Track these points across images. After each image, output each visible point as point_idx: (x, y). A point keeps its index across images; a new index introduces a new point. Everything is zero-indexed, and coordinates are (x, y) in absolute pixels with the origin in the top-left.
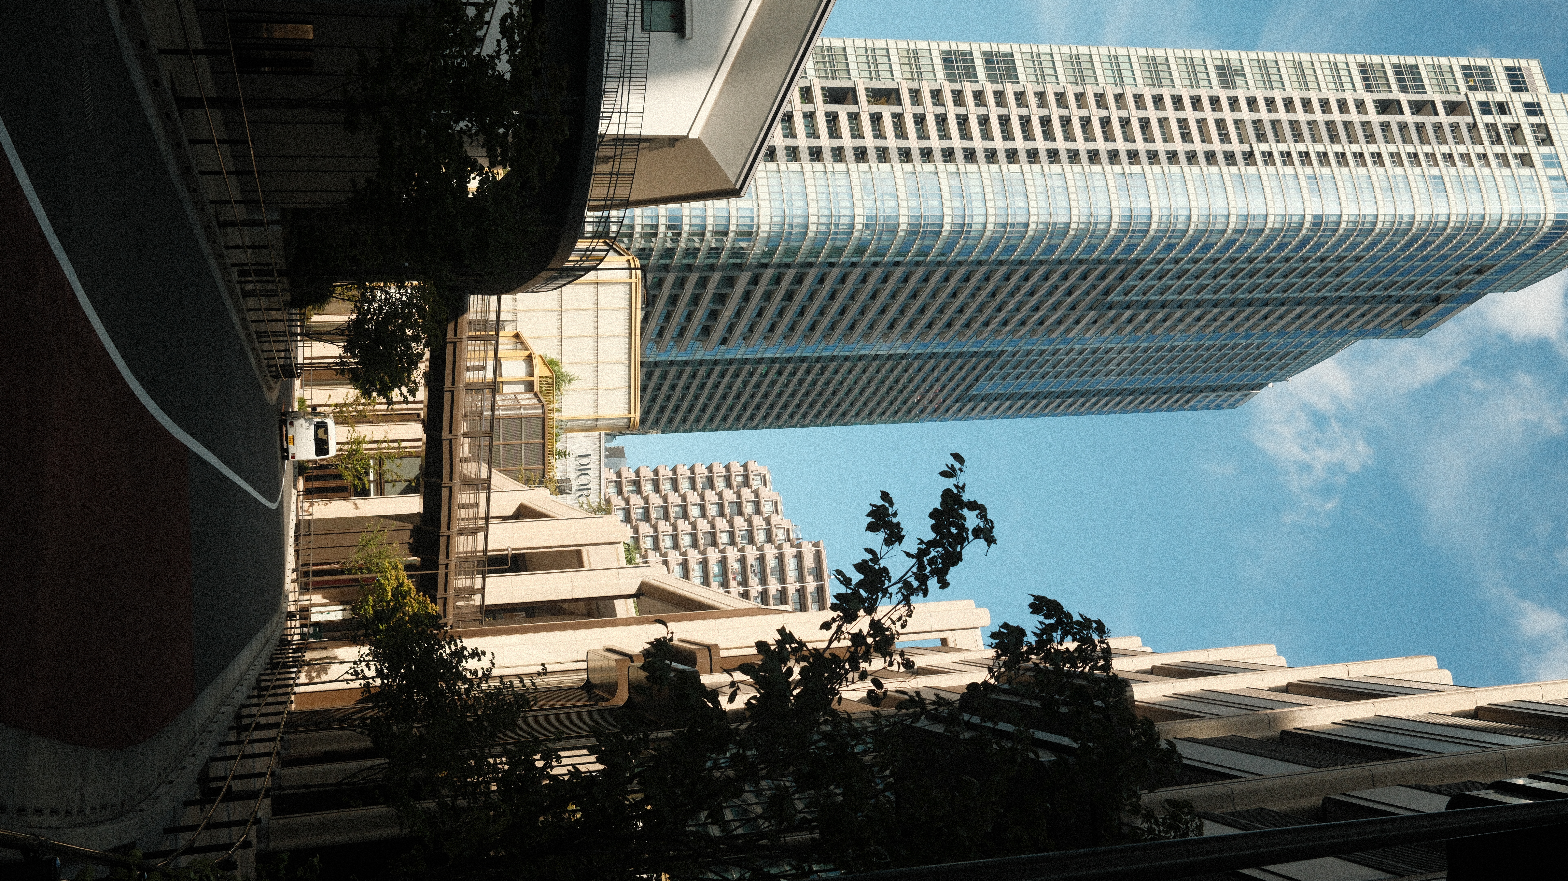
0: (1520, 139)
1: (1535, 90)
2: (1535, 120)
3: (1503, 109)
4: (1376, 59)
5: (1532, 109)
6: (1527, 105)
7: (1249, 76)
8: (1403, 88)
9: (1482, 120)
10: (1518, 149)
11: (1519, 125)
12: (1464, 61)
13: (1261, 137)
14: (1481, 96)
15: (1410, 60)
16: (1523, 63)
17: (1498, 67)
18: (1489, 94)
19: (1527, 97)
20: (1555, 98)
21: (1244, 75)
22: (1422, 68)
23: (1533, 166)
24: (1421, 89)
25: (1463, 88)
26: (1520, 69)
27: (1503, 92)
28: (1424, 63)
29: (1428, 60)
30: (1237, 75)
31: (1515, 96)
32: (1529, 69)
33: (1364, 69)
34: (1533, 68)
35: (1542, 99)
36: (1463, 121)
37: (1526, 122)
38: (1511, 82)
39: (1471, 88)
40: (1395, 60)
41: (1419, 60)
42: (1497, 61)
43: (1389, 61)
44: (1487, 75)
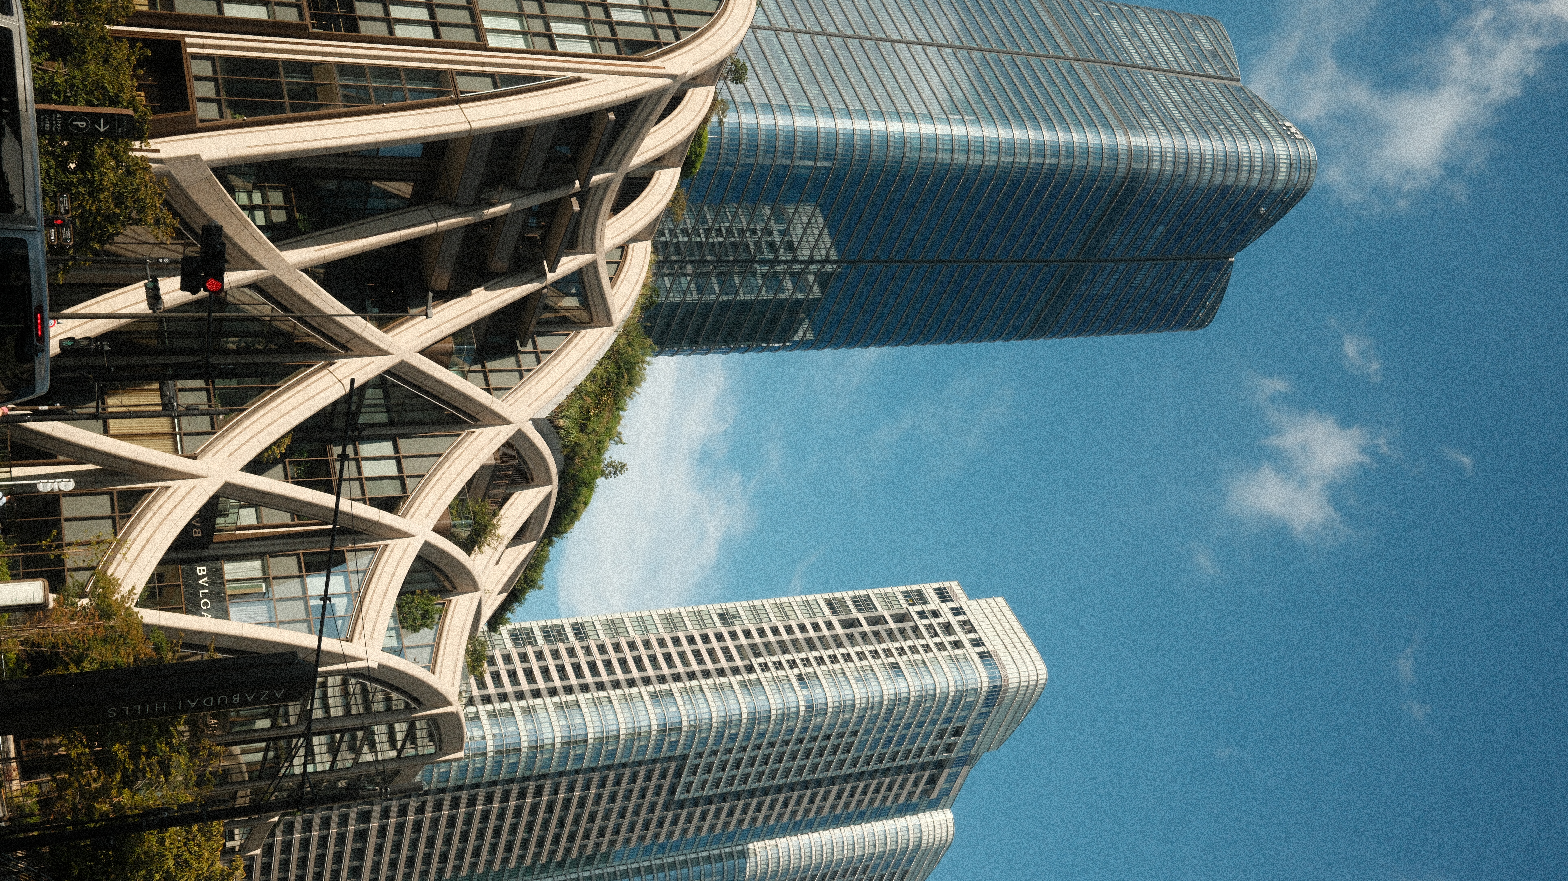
0: (952, 631)
1: (958, 600)
2: (961, 618)
3: (935, 614)
4: (838, 595)
5: (957, 611)
6: (952, 609)
7: (744, 617)
8: (860, 610)
9: (921, 623)
10: (952, 638)
11: (949, 623)
12: (903, 588)
13: (758, 655)
14: (918, 608)
15: (863, 592)
16: (946, 584)
17: (928, 589)
18: (924, 606)
19: (952, 605)
20: (971, 602)
21: (740, 617)
22: (872, 596)
23: (964, 647)
24: (873, 608)
25: (905, 605)
26: (945, 588)
27: (934, 603)
28: (873, 593)
29: (876, 591)
30: (735, 617)
31: (943, 605)
32: (951, 588)
33: (829, 603)
34: (954, 587)
35: (963, 605)
36: (907, 625)
37: (954, 621)
38: (940, 597)
39: (910, 605)
40: (851, 593)
41: (870, 591)
42: (927, 586)
43: (847, 595)
44: (922, 595)
